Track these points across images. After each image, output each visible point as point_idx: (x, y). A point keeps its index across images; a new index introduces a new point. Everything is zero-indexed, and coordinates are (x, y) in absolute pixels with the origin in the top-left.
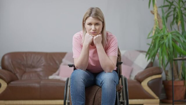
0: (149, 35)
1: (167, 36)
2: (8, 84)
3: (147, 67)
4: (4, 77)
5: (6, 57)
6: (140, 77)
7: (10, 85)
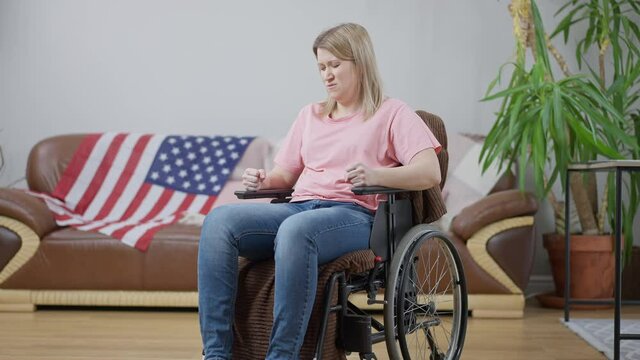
0: (491, 88)
1: (550, 92)
2: (41, 238)
3: (494, 191)
4: (31, 218)
5: (42, 151)
6: (462, 224)
7: (47, 242)
